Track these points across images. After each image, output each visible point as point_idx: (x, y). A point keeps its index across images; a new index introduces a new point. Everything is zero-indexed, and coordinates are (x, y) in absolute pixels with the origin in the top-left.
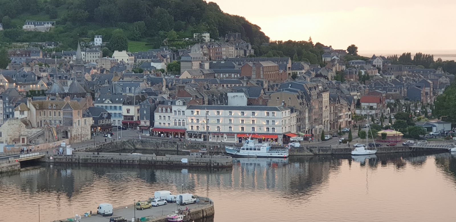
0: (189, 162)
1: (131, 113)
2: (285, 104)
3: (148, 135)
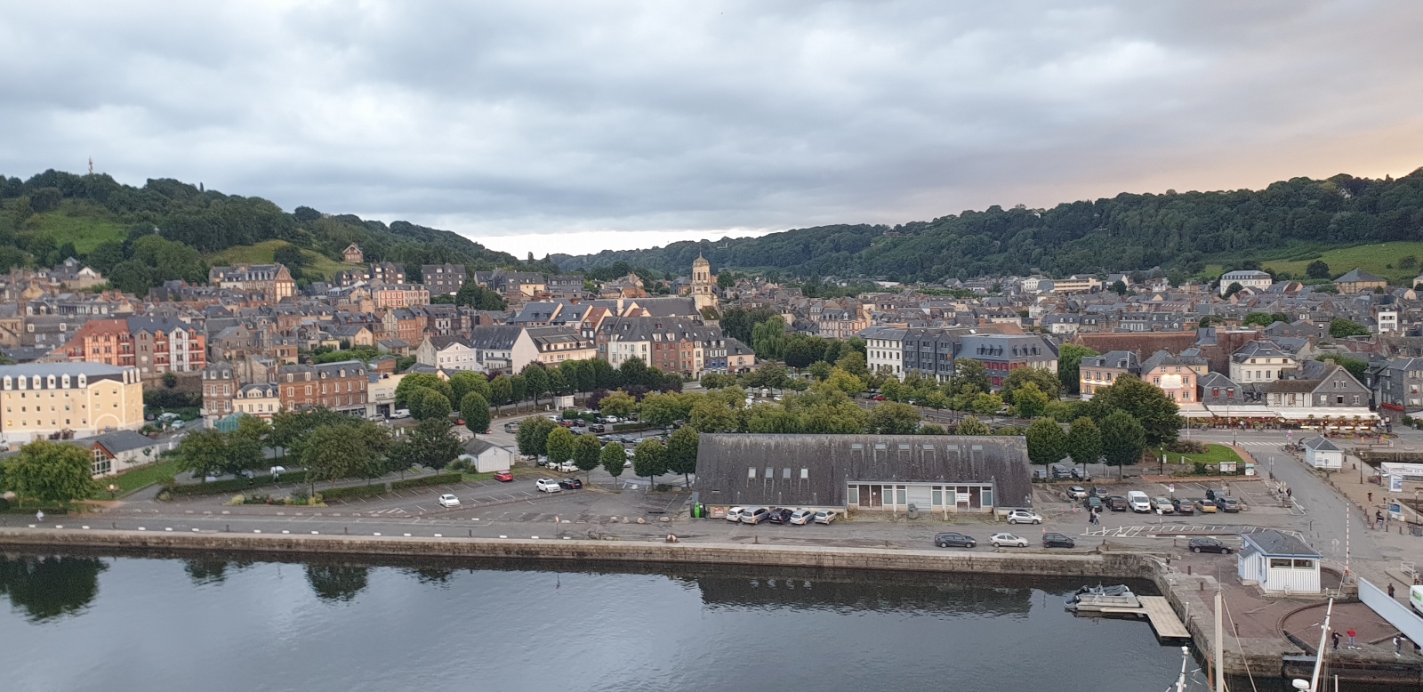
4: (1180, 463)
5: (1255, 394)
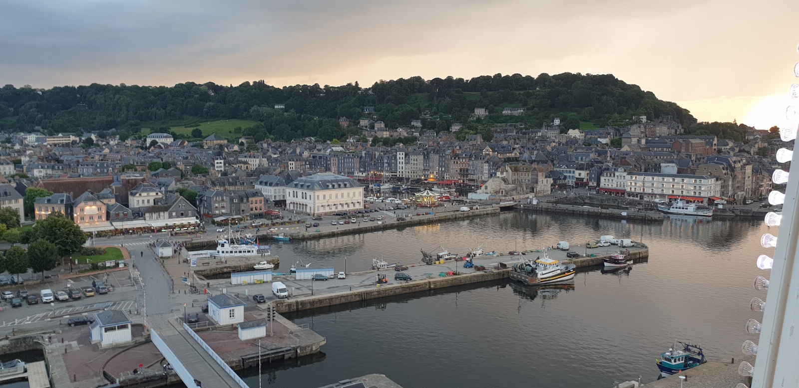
0: (628, 215)
1: (582, 176)
2: (711, 174)
3: (595, 193)
4: (86, 263)
5: (140, 213)
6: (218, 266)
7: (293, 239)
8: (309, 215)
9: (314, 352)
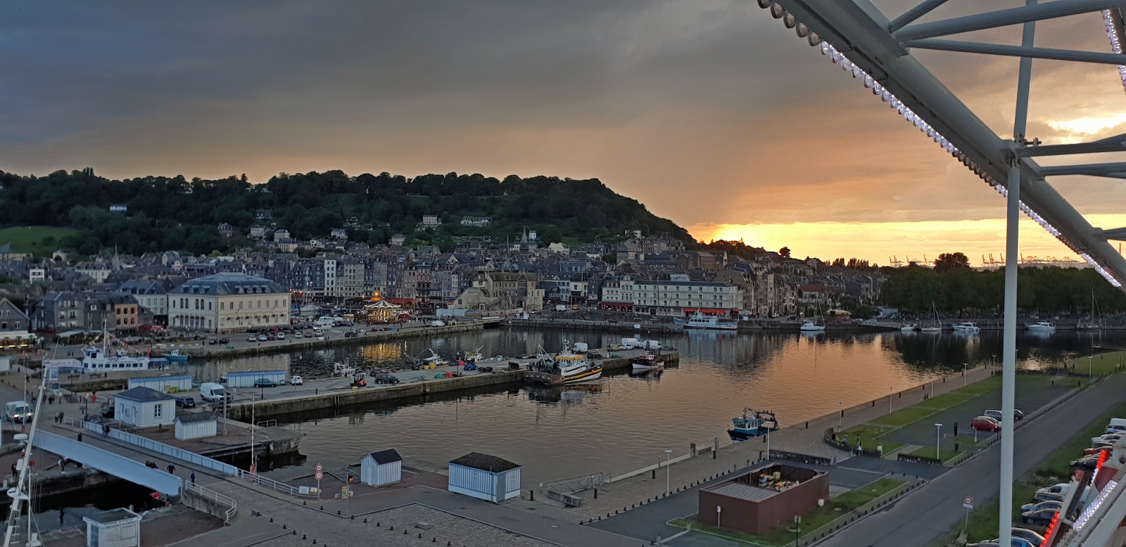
0: (642, 327)
1: (579, 289)
2: (732, 281)
3: (596, 309)
6: (94, 380)
7: (194, 358)
8: (208, 332)
9: (291, 450)
